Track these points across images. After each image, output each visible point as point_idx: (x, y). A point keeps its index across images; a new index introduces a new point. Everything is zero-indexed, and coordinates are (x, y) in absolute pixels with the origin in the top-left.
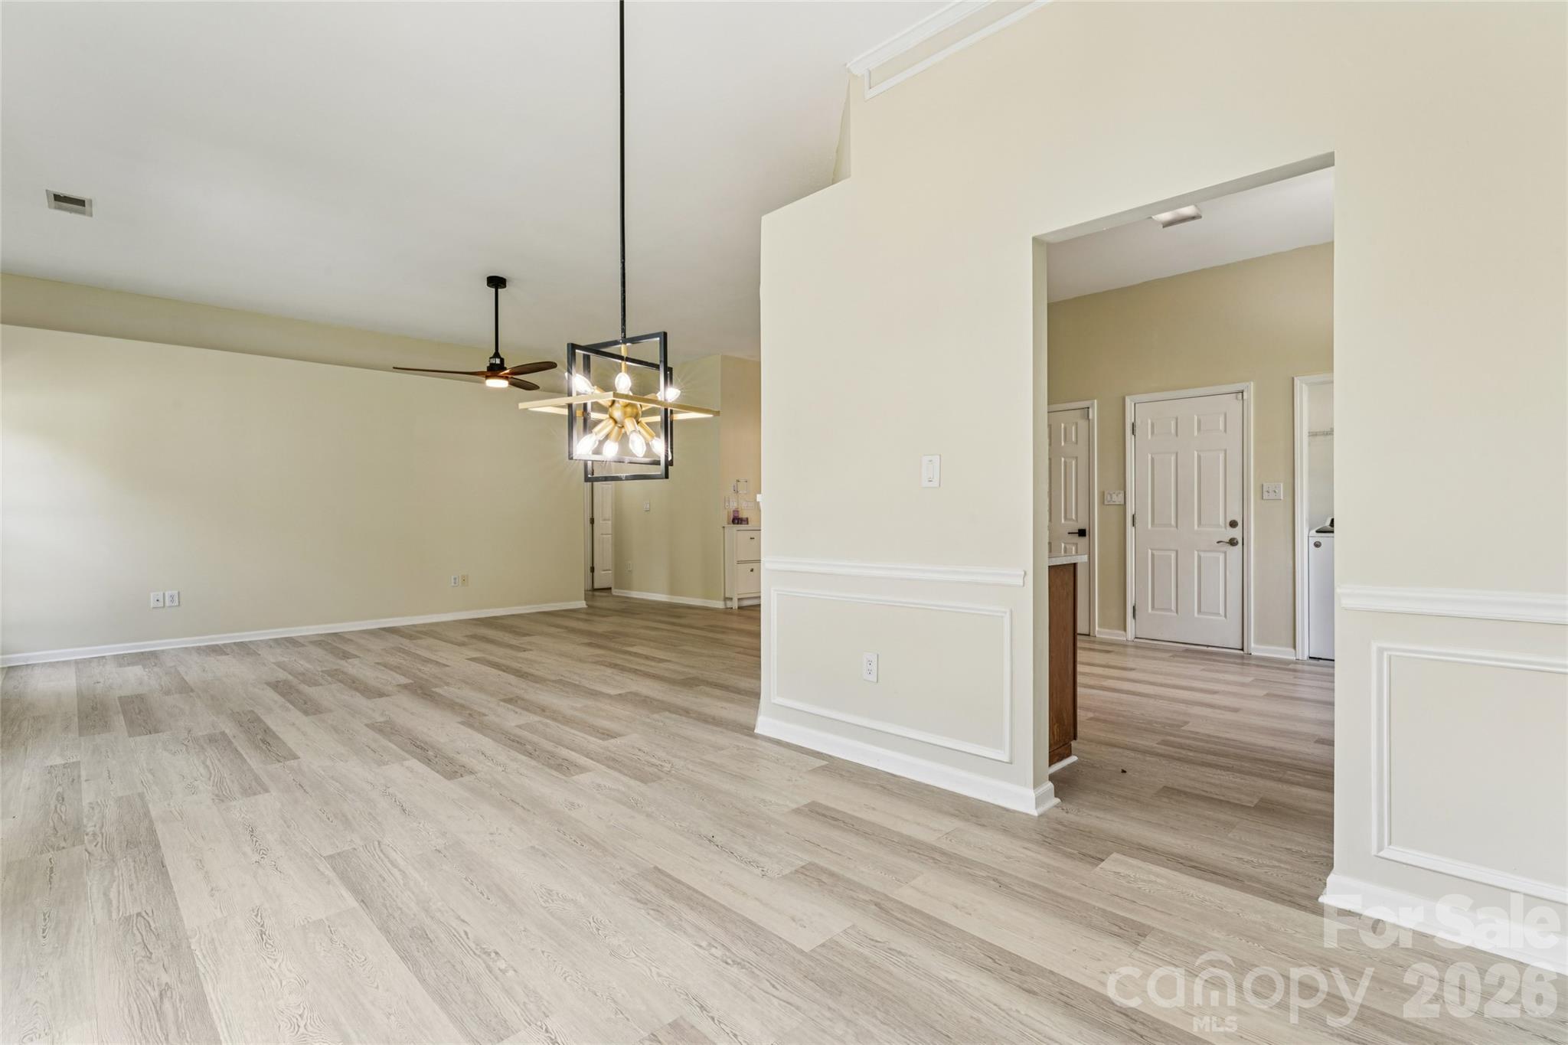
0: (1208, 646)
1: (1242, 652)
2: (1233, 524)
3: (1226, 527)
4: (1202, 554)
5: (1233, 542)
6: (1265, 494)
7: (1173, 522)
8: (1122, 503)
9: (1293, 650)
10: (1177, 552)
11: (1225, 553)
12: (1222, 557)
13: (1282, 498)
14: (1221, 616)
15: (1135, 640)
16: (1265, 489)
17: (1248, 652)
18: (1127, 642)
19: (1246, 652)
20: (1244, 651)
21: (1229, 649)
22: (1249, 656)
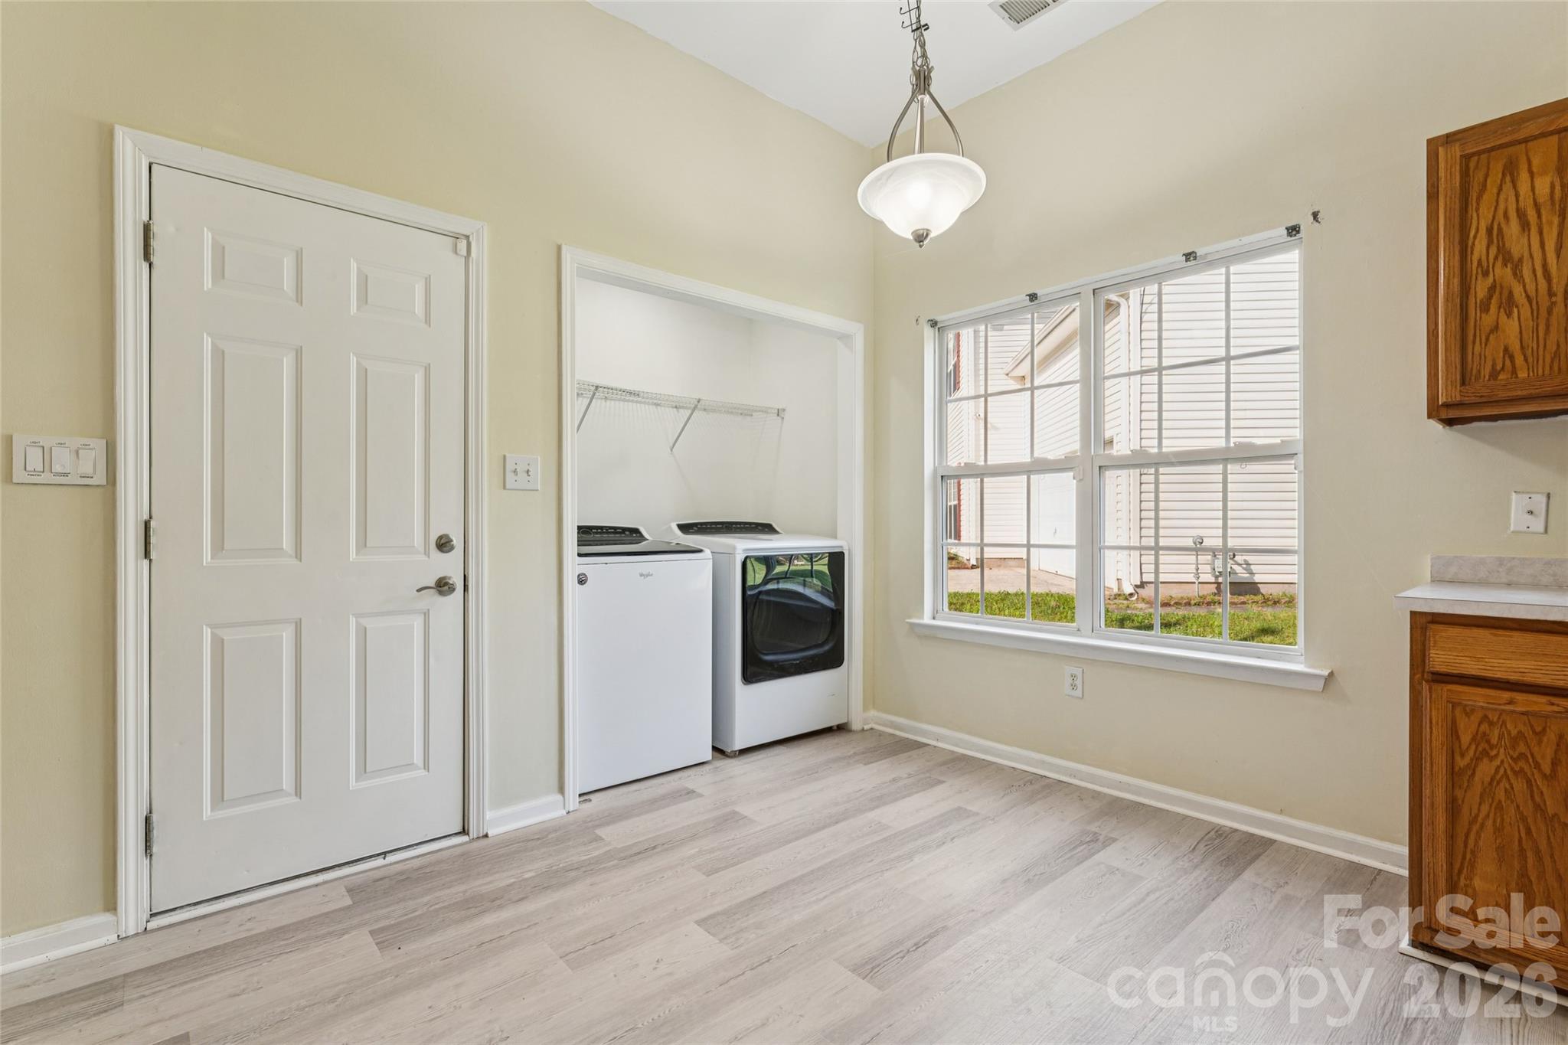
0: (384, 854)
1: (464, 839)
2: (444, 544)
3: (427, 553)
4: (370, 623)
5: (443, 586)
6: (510, 476)
7: (287, 543)
8: (100, 478)
9: (559, 797)
10: (298, 625)
11: (426, 614)
12: (418, 623)
13: (539, 488)
14: (420, 769)
15: (152, 925)
16: (510, 466)
17: (478, 831)
18: (126, 943)
19: (473, 833)
20: (468, 834)
21: (432, 843)
22: (485, 842)
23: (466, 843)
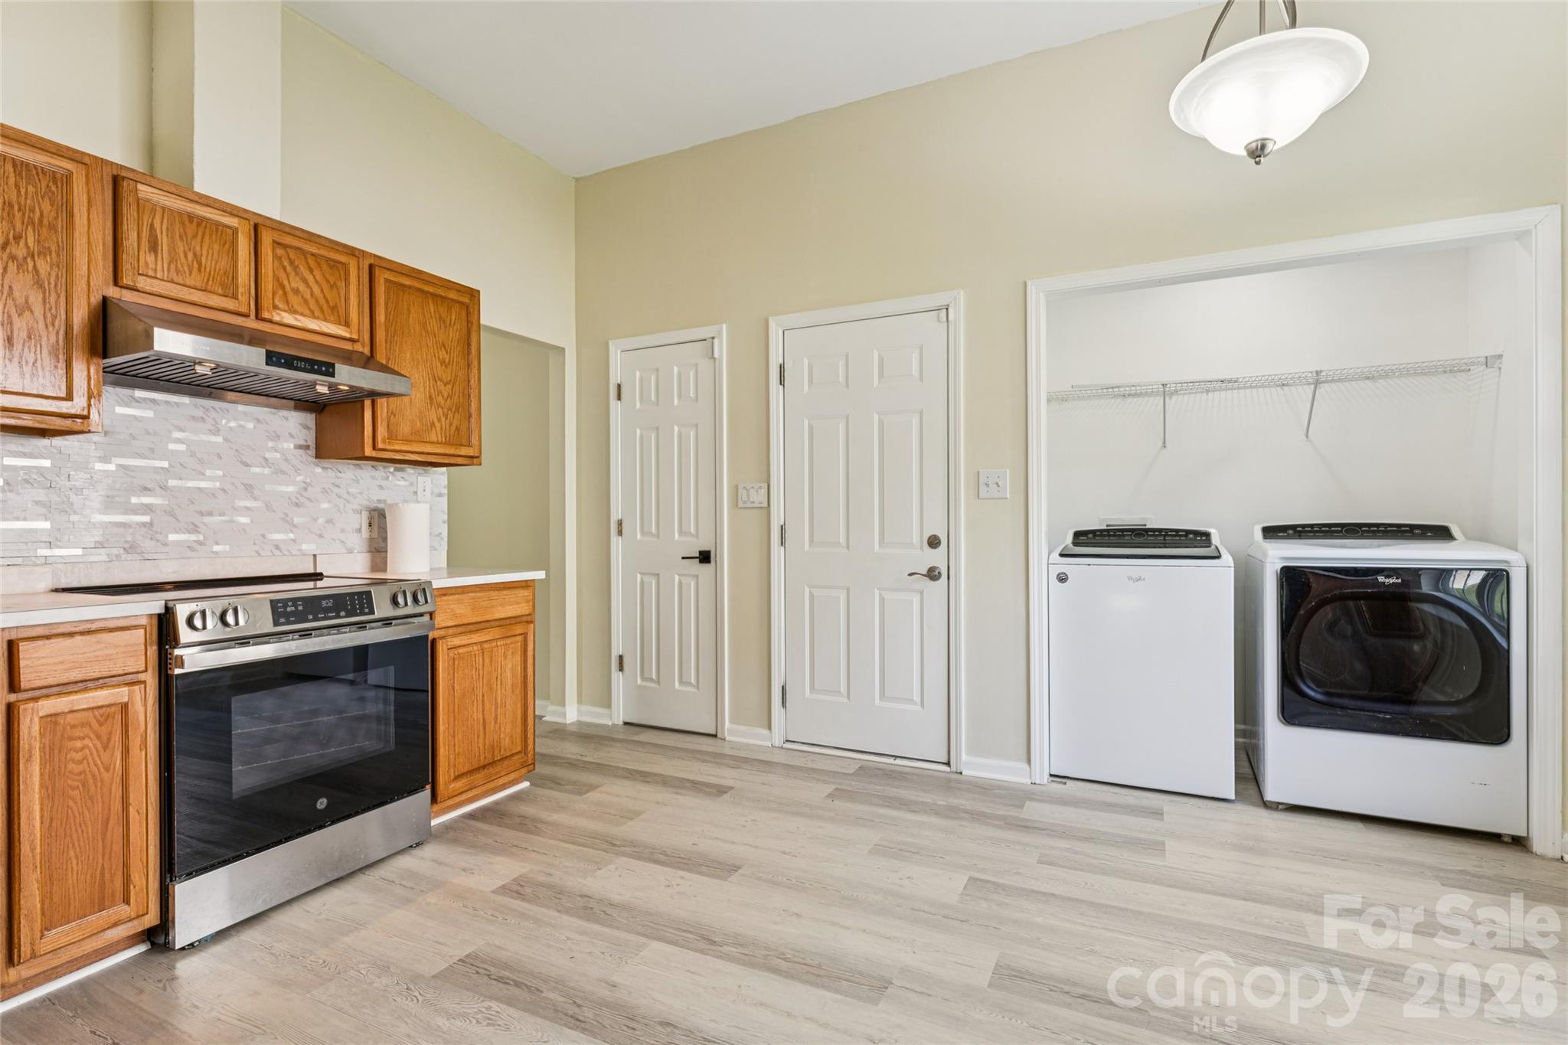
0: (896, 757)
1: (947, 769)
2: (934, 542)
3: (922, 548)
4: (887, 595)
5: (932, 574)
6: (983, 489)
7: (842, 539)
8: (765, 505)
9: (1026, 766)
10: (848, 591)
11: (922, 593)
12: (916, 599)
13: (1008, 496)
14: (916, 704)
15: (786, 746)
16: (983, 480)
17: (957, 768)
18: (774, 749)
19: (953, 769)
20: (950, 766)
21: (929, 763)
22: (959, 776)
23: (947, 772)
